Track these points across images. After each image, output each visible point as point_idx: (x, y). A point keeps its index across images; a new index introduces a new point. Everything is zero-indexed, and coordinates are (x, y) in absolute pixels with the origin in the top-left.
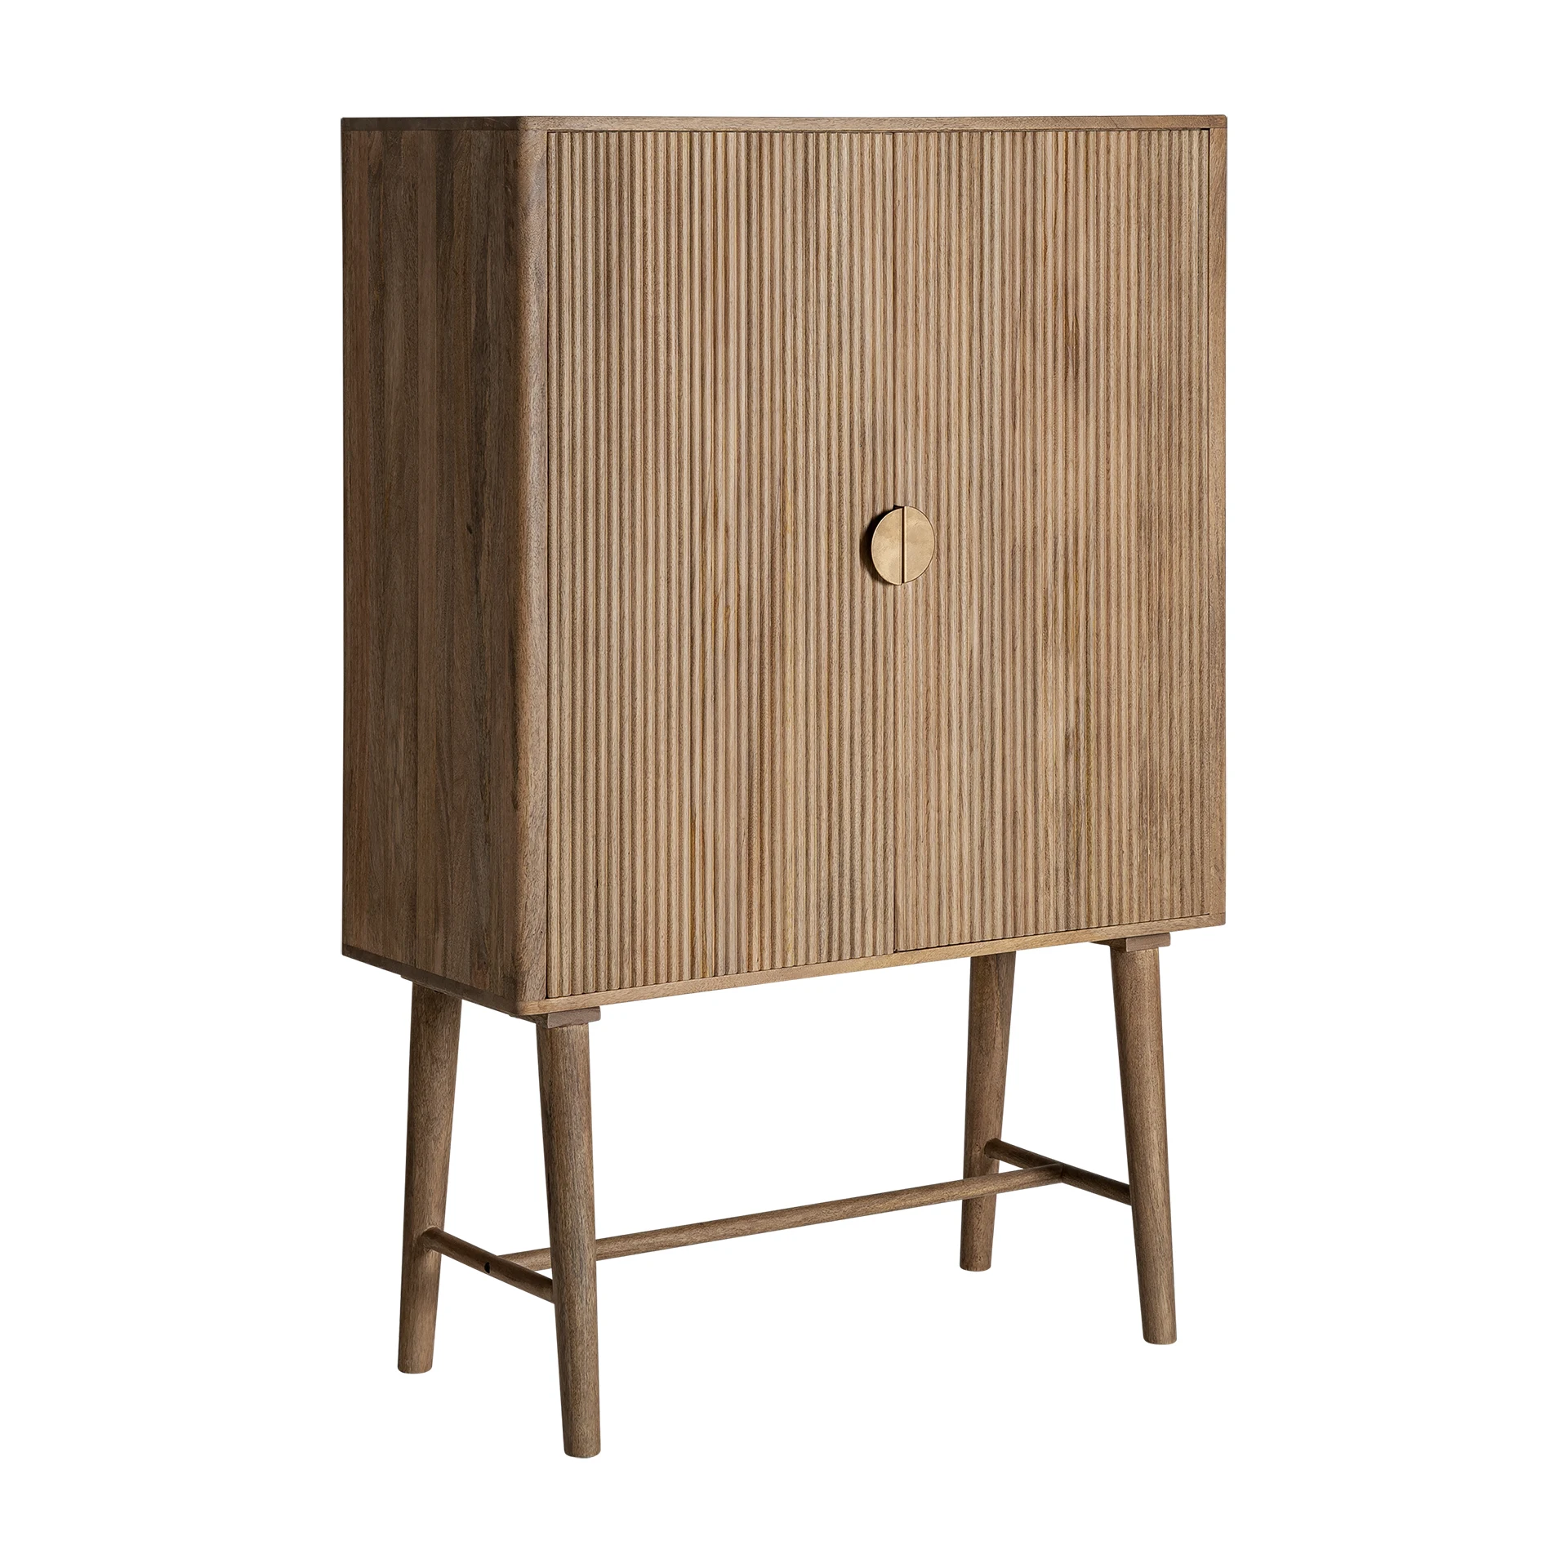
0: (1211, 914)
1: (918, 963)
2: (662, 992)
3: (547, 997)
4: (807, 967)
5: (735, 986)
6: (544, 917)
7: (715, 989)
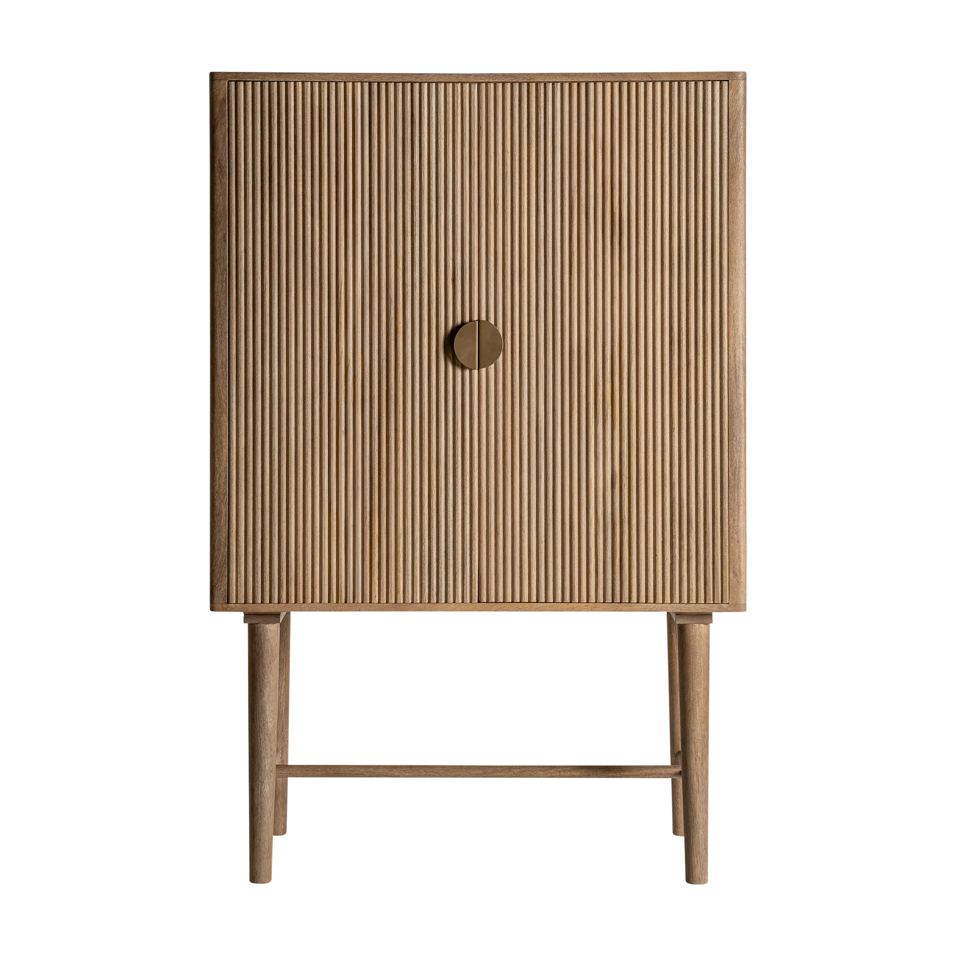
0: (730, 603)
1: (495, 611)
2: (308, 608)
3: (228, 603)
4: (413, 605)
5: (359, 611)
6: (225, 554)
7: (345, 611)
